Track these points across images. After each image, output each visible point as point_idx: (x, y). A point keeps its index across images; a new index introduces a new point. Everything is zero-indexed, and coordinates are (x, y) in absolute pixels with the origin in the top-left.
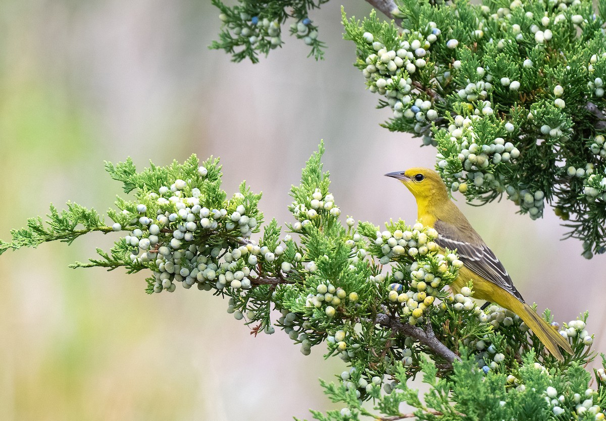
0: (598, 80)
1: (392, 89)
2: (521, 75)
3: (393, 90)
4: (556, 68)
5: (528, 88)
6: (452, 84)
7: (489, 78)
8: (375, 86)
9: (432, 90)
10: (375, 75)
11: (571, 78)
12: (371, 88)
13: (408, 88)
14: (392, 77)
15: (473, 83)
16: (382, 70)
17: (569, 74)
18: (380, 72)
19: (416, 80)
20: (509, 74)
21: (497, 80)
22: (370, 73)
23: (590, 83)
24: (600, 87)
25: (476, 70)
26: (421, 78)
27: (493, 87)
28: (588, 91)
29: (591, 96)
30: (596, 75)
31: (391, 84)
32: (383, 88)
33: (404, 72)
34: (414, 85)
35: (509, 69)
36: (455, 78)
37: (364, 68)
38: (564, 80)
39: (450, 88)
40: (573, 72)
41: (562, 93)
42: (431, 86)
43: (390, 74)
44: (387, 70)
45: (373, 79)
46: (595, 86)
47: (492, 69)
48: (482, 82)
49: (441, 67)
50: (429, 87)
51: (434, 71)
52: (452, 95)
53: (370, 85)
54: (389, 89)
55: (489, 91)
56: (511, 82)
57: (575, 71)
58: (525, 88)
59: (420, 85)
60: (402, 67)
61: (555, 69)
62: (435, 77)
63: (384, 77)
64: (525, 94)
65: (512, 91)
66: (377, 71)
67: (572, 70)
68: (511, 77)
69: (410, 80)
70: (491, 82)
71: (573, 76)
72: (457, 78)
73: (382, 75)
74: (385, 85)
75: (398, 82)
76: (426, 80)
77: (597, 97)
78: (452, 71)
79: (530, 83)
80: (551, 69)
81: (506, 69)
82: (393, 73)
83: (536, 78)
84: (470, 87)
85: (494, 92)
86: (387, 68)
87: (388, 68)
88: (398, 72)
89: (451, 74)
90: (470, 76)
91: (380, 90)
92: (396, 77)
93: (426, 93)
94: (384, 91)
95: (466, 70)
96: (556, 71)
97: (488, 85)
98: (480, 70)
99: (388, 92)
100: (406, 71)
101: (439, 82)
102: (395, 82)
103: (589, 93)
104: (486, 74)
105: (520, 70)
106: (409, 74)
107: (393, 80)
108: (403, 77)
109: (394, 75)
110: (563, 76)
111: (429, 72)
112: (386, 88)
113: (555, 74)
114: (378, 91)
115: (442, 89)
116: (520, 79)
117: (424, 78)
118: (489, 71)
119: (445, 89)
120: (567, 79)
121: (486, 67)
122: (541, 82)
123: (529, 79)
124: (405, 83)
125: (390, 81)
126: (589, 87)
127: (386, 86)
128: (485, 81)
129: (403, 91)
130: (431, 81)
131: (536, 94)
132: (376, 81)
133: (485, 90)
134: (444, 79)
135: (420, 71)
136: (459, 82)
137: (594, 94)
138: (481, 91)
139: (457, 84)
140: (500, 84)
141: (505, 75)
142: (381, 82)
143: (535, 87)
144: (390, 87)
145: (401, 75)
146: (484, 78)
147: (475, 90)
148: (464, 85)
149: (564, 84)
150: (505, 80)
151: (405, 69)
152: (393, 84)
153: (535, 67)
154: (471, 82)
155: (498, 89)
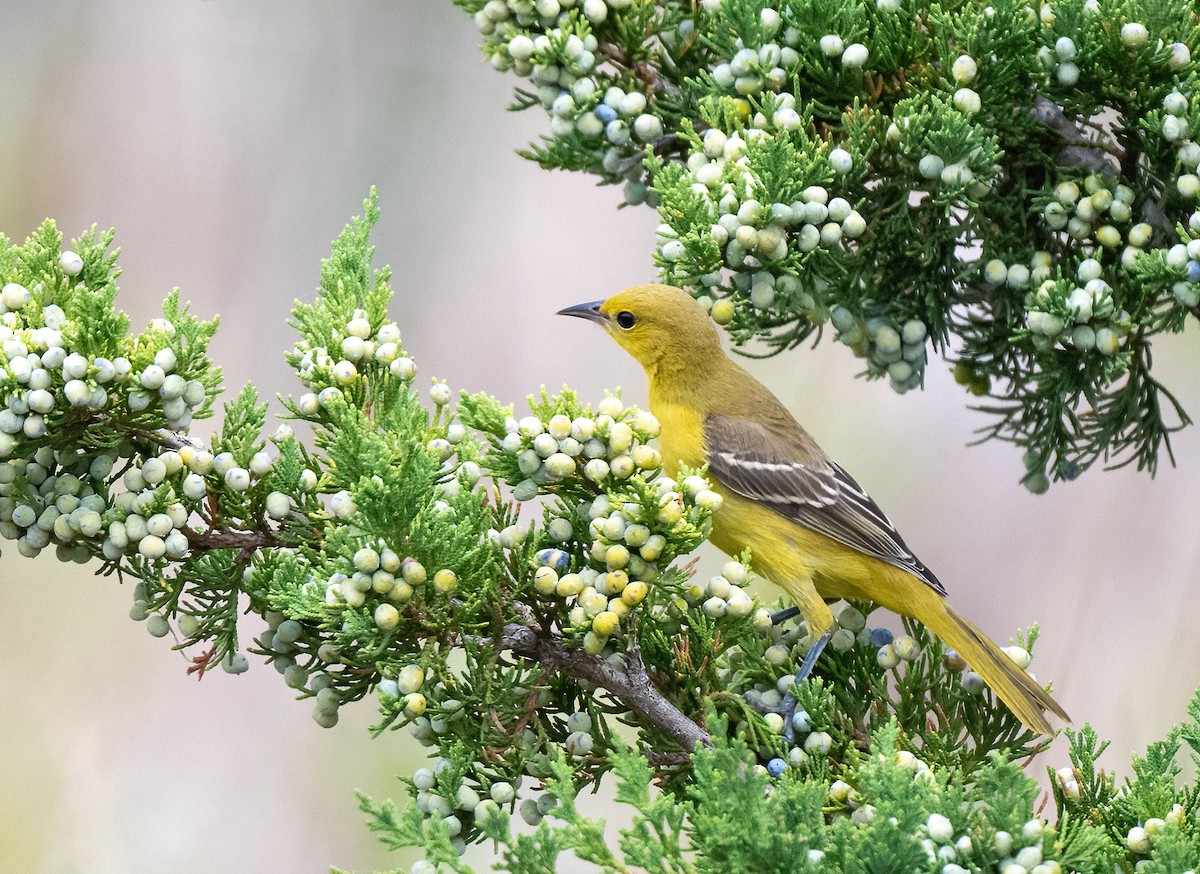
0: (1065, 44)
1: (546, 61)
2: (872, 28)
3: (550, 64)
4: (960, 12)
5: (890, 62)
6: (699, 50)
7: (791, 35)
8: (506, 54)
9: (649, 67)
10: (507, 26)
11: (996, 37)
12: (496, 59)
13: (588, 59)
14: (548, 31)
15: (751, 48)
16: (522, 15)
17: (990, 27)
18: (519, 19)
19: (608, 40)
20: (841, 28)
21: (810, 42)
22: (494, 22)
23: (1044, 52)
24: (1068, 62)
25: (758, 15)
26: (620, 35)
27: (801, 59)
28: (1038, 71)
29: (1048, 82)
30: (1058, 30)
31: (546, 49)
32: (525, 60)
33: (578, 18)
34: (604, 53)
35: (842, 13)
36: (706, 36)
37: (477, 10)
38: (977, 41)
39: (694, 61)
40: (1000, 22)
41: (973, 74)
42: (645, 56)
43: (545, 24)
44: (537, 14)
45: (501, 36)
46: (1057, 58)
47: (800, 15)
48: (773, 47)
49: (670, 8)
50: (640, 59)
51: (653, 19)
52: (698, 79)
53: (492, 53)
54: (540, 63)
55: (791, 69)
56: (845, 47)
57: (1006, 20)
58: (881, 63)
59: (617, 54)
60: (573, 7)
61: (956, 14)
62: (657, 32)
63: (527, 32)
64: (881, 76)
65: (849, 70)
66: (511, 16)
67: (1000, 16)
68: (847, 33)
69: (592, 41)
70: (797, 48)
71: (1000, 33)
72: (709, 35)
73: (524, 28)
74: (529, 52)
75: (562, 45)
76: (633, 42)
77: (1061, 86)
78: (698, 20)
79: (894, 49)
80: (947, 14)
81: (835, 13)
82: (551, 23)
83: (909, 36)
84: (744, 58)
85: (803, 73)
86: (534, 9)
87: (539, 8)
88: (564, 20)
89: (696, 26)
90: (744, 29)
91: (518, 64)
92: (557, 33)
93: (632, 72)
94: (528, 67)
95: (734, 16)
96: (958, 20)
97: (789, 54)
98: (769, 17)
99: (537, 69)
100: (582, 17)
101: (666, 46)
102: (555, 46)
103: (1042, 74)
104: (784, 26)
105: (868, 16)
106: (591, 24)
107: (550, 38)
108: (574, 33)
109: (554, 26)
110: (977, 33)
111: (641, 20)
112: (532, 60)
113: (958, 28)
114: (514, 67)
115: (674, 64)
116: (868, 39)
117: (629, 34)
118: (791, 18)
119: (680, 63)
120: (985, 39)
121: (784, 9)
122: (922, 48)
123: (892, 41)
124: (581, 47)
125: (542, 43)
126: (1042, 60)
127: (533, 56)
128: (782, 45)
129: (575, 67)
130: (645, 44)
131: (907, 79)
132: (508, 42)
133: (780, 65)
134: (678, 38)
135: (618, 17)
136: (715, 47)
137: (1054, 77)
138: (771, 68)
139: (710, 50)
140: (817, 52)
141: (831, 29)
142: (521, 44)
143: (905, 60)
144: (543, 57)
145: (571, 28)
146: (779, 37)
147: (756, 66)
148: (729, 53)
149: (977, 52)
150: (830, 43)
151: (581, 11)
152: (551, 49)
153: (907, 10)
154: (747, 45)
155: (813, 65)
